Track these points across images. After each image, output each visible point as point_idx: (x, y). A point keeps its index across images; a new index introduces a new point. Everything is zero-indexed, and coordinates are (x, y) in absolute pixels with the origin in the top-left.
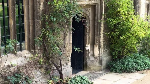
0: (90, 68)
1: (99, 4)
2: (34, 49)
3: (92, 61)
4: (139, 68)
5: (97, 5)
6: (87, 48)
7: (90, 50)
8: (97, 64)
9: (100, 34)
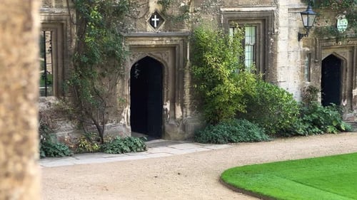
0: (169, 135)
1: (181, 46)
2: (63, 95)
3: (172, 125)
4: (234, 138)
5: (177, 47)
6: (165, 107)
7: (169, 109)
8: (179, 130)
9: (183, 88)
